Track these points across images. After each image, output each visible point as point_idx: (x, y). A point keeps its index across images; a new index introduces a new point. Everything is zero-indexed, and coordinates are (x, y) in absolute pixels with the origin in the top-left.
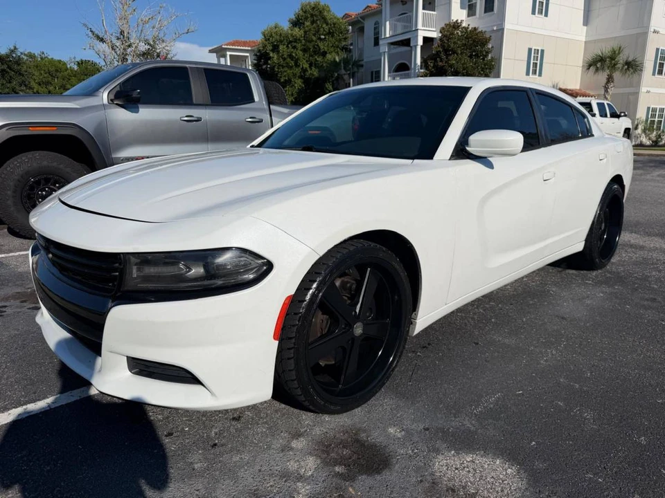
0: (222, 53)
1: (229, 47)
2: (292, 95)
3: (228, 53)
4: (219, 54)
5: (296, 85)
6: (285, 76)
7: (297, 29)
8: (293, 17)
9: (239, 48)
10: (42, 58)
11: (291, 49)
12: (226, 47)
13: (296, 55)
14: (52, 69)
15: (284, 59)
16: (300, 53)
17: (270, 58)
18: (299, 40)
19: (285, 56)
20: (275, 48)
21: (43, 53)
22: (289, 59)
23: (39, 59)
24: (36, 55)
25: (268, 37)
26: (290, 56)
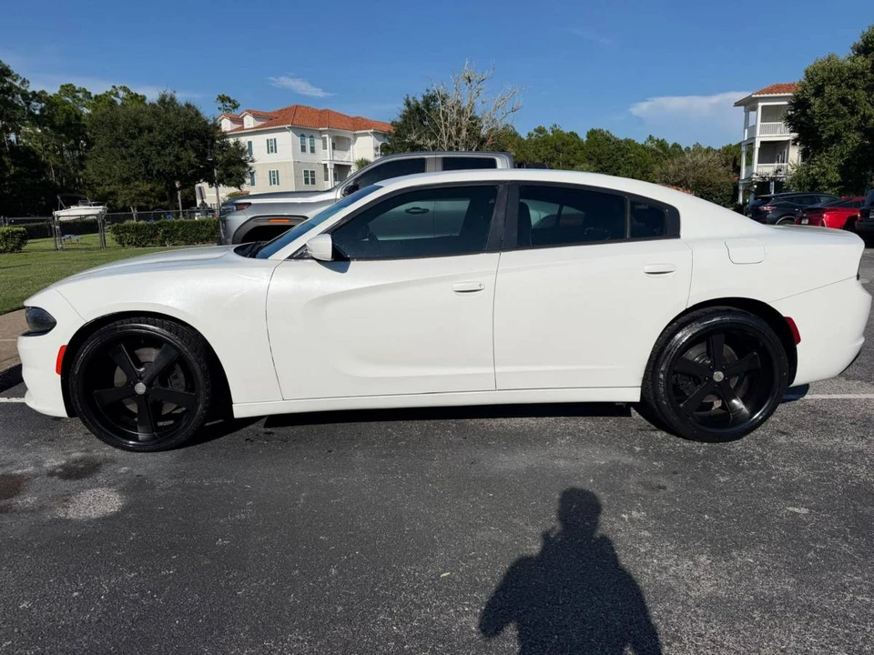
0: (752, 105)
1: (762, 96)
2: (842, 156)
3: (760, 104)
4: (748, 107)
5: (849, 142)
6: (830, 130)
7: (860, 59)
8: (859, 41)
9: (778, 95)
10: (553, 132)
11: (844, 90)
12: (758, 96)
13: (854, 97)
14: (559, 143)
15: (831, 106)
16: (862, 94)
17: (809, 106)
18: (863, 73)
19: (833, 101)
20: (819, 91)
21: (555, 126)
22: (839, 105)
23: (551, 134)
24: (547, 129)
25: (810, 76)
26: (843, 101)
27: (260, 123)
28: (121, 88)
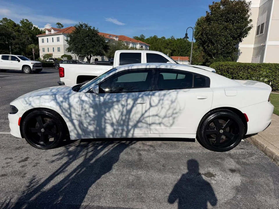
27: (56, 32)
28: (25, 19)
